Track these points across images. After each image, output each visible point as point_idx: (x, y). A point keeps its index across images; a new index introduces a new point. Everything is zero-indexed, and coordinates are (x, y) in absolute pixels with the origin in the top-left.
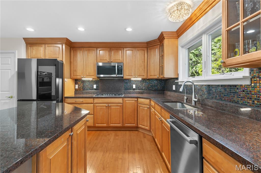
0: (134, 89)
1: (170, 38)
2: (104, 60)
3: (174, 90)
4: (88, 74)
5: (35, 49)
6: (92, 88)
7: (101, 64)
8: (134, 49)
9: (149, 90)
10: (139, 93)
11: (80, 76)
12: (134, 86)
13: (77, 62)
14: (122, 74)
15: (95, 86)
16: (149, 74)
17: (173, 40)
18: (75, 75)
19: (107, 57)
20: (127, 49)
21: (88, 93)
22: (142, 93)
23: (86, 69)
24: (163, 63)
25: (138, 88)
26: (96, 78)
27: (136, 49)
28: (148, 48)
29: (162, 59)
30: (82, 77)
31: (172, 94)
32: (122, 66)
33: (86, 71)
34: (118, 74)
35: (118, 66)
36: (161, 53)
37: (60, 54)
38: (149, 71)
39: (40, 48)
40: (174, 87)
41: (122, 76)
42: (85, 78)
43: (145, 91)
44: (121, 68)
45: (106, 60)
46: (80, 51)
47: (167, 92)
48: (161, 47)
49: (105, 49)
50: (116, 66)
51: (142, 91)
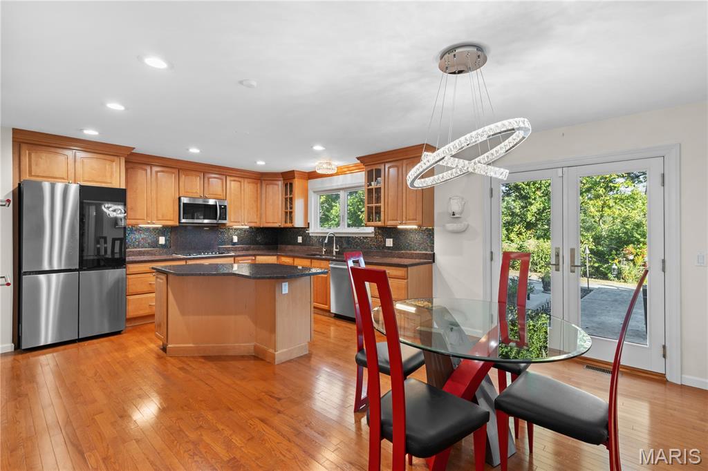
0: (234, 244)
1: (302, 178)
2: (193, 193)
3: (300, 243)
4: (160, 216)
6: (155, 244)
7: (185, 200)
8: (242, 180)
9: (257, 244)
10: (243, 249)
11: (144, 219)
12: (235, 239)
13: (136, 192)
14: (226, 219)
15: (162, 240)
16: (264, 220)
17: (303, 181)
19: (198, 187)
20: (232, 178)
21: (148, 253)
22: (247, 250)
23: (157, 208)
24: (291, 208)
25: (240, 242)
26: (178, 224)
27: (246, 180)
28: (263, 182)
29: (289, 201)
30: (149, 223)
31: (297, 248)
32: (225, 206)
33: (157, 211)
34: (220, 219)
35: (220, 206)
36: (286, 194)
37: (114, 176)
38: (263, 216)
39: (61, 159)
40: (300, 239)
41: (224, 222)
42: (154, 224)
43: (252, 246)
44: (224, 209)
45: (196, 193)
46: (144, 172)
47: (283, 246)
48: (286, 185)
49: (194, 173)
50: (216, 205)
51: (247, 246)
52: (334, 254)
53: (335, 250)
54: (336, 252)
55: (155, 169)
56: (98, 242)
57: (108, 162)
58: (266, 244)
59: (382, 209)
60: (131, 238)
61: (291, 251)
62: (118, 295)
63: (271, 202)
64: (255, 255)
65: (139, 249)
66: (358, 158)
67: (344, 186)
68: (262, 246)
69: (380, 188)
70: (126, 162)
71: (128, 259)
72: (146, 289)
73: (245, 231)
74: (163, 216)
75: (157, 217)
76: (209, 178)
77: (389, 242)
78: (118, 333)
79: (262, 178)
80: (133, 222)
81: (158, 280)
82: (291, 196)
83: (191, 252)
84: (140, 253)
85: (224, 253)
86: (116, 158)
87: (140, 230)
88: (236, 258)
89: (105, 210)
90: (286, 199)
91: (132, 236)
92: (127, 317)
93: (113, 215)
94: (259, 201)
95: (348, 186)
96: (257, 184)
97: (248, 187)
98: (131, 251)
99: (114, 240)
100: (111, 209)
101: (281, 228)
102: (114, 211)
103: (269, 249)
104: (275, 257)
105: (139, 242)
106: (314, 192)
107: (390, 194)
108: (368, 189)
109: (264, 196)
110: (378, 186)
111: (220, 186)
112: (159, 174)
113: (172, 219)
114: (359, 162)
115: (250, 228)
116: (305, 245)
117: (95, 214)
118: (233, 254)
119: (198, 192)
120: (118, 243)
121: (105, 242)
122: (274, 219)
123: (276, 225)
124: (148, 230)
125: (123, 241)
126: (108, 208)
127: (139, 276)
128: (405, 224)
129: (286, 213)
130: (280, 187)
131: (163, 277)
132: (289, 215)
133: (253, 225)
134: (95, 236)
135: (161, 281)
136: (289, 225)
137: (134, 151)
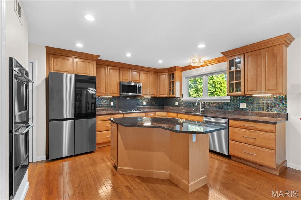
0: (144, 106)
1: (179, 70)
2: (126, 79)
3: (177, 105)
4: (111, 92)
5: (60, 61)
6: (109, 106)
8: (148, 73)
9: (154, 106)
10: (148, 109)
11: (104, 93)
12: (145, 103)
13: (100, 79)
14: (141, 93)
15: (112, 104)
16: (158, 93)
17: (179, 72)
18: (98, 92)
19: (128, 77)
20: (144, 72)
21: (106, 110)
22: (150, 109)
23: (110, 87)
24: (173, 87)
25: (147, 104)
26: (119, 95)
27: (150, 73)
28: (158, 73)
29: (172, 83)
30: (106, 95)
31: (175, 108)
32: (141, 86)
33: (110, 89)
34: (138, 93)
35: (139, 86)
36: (170, 79)
37: (91, 71)
38: (158, 91)
39: (67, 62)
40: (177, 104)
41: (140, 94)
42: (108, 95)
43: (152, 107)
44: (140, 87)
45: (128, 80)
46: (104, 69)
47: (168, 107)
48: (170, 75)
49: (127, 69)
50: (137, 86)
51: (150, 107)
52: (200, 112)
53: (201, 109)
54: (202, 111)
55: (109, 68)
56: (86, 105)
57: (88, 64)
58: (159, 106)
59: (242, 84)
60: (98, 102)
61: (172, 109)
62: (93, 131)
63: (162, 84)
64: (155, 112)
65: (102, 108)
66: (222, 53)
67: (206, 73)
68: (156, 107)
69: (241, 70)
70: (96, 64)
71: (97, 113)
72: (105, 129)
73: (149, 99)
74: (112, 91)
75: (110, 92)
76: (133, 72)
77: (243, 106)
78: (92, 152)
79: (157, 72)
80: (99, 94)
81: (112, 127)
82: (173, 80)
83: (125, 109)
84: (102, 110)
85: (140, 110)
86: (91, 61)
87: (102, 98)
88: (146, 113)
89: (89, 90)
90: (170, 82)
91: (99, 101)
92: (97, 143)
93: (91, 92)
94: (156, 84)
95: (209, 72)
96: (155, 75)
97: (151, 77)
98: (98, 109)
99: (92, 103)
100: (91, 90)
101: (167, 98)
102: (92, 91)
103: (160, 108)
104: (166, 113)
105: (102, 104)
106: (186, 78)
107: (249, 73)
108: (229, 72)
109: (159, 81)
110: (238, 69)
111: (138, 76)
112: (111, 70)
113: (117, 93)
114: (222, 55)
115: (152, 97)
116: (180, 107)
117: (85, 93)
118: (145, 111)
119: (128, 79)
120: (93, 105)
121: (89, 105)
122: (164, 93)
123: (165, 96)
124: (106, 98)
125: (95, 103)
126: (90, 90)
127: (102, 122)
128: (265, 93)
129: (170, 89)
130: (167, 76)
131: (115, 125)
132: (172, 90)
133: (153, 96)
134: (86, 102)
135: (114, 128)
136: (172, 96)
137: (99, 58)
